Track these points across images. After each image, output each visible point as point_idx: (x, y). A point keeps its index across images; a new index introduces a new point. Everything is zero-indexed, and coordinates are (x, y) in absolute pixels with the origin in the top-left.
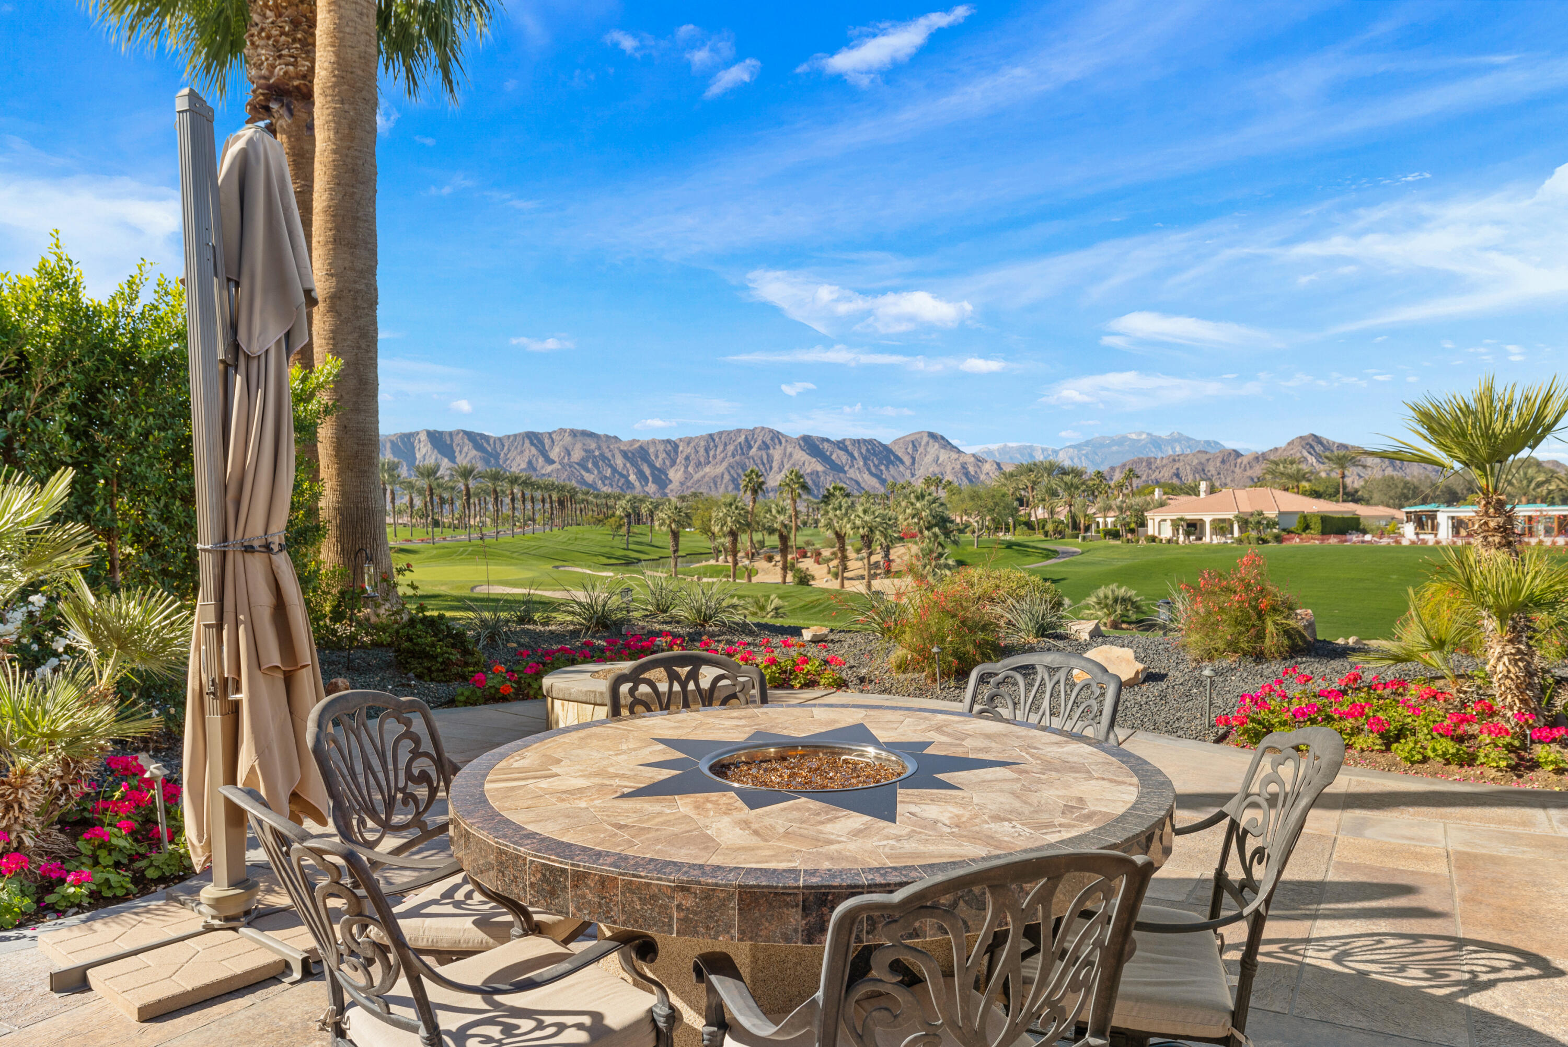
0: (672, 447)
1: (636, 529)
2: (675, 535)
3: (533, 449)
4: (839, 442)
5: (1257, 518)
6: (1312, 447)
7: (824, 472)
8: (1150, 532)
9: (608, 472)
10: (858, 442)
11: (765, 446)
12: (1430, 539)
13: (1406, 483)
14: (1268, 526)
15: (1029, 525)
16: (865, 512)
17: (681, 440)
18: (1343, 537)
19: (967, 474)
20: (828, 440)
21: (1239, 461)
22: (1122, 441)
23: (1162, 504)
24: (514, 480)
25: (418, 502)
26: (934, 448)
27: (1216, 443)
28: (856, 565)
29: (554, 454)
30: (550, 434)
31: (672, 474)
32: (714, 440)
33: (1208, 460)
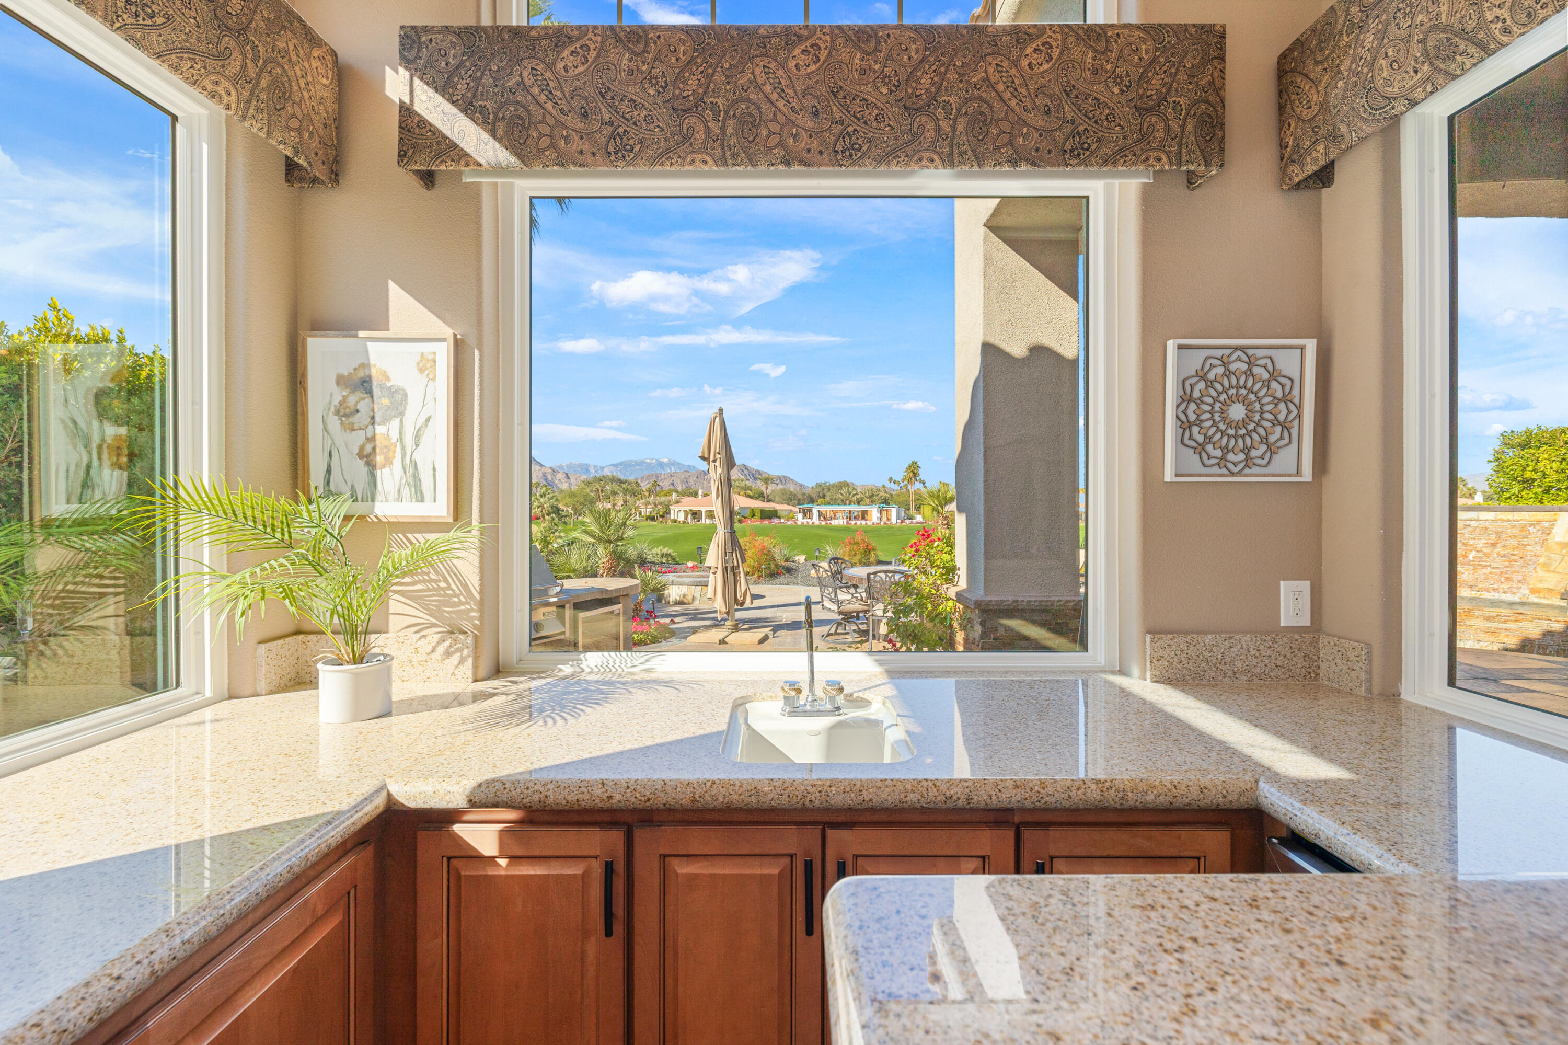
8: (672, 517)
12: (810, 521)
18: (771, 520)
19: (546, 480)
22: (642, 463)
23: (678, 502)
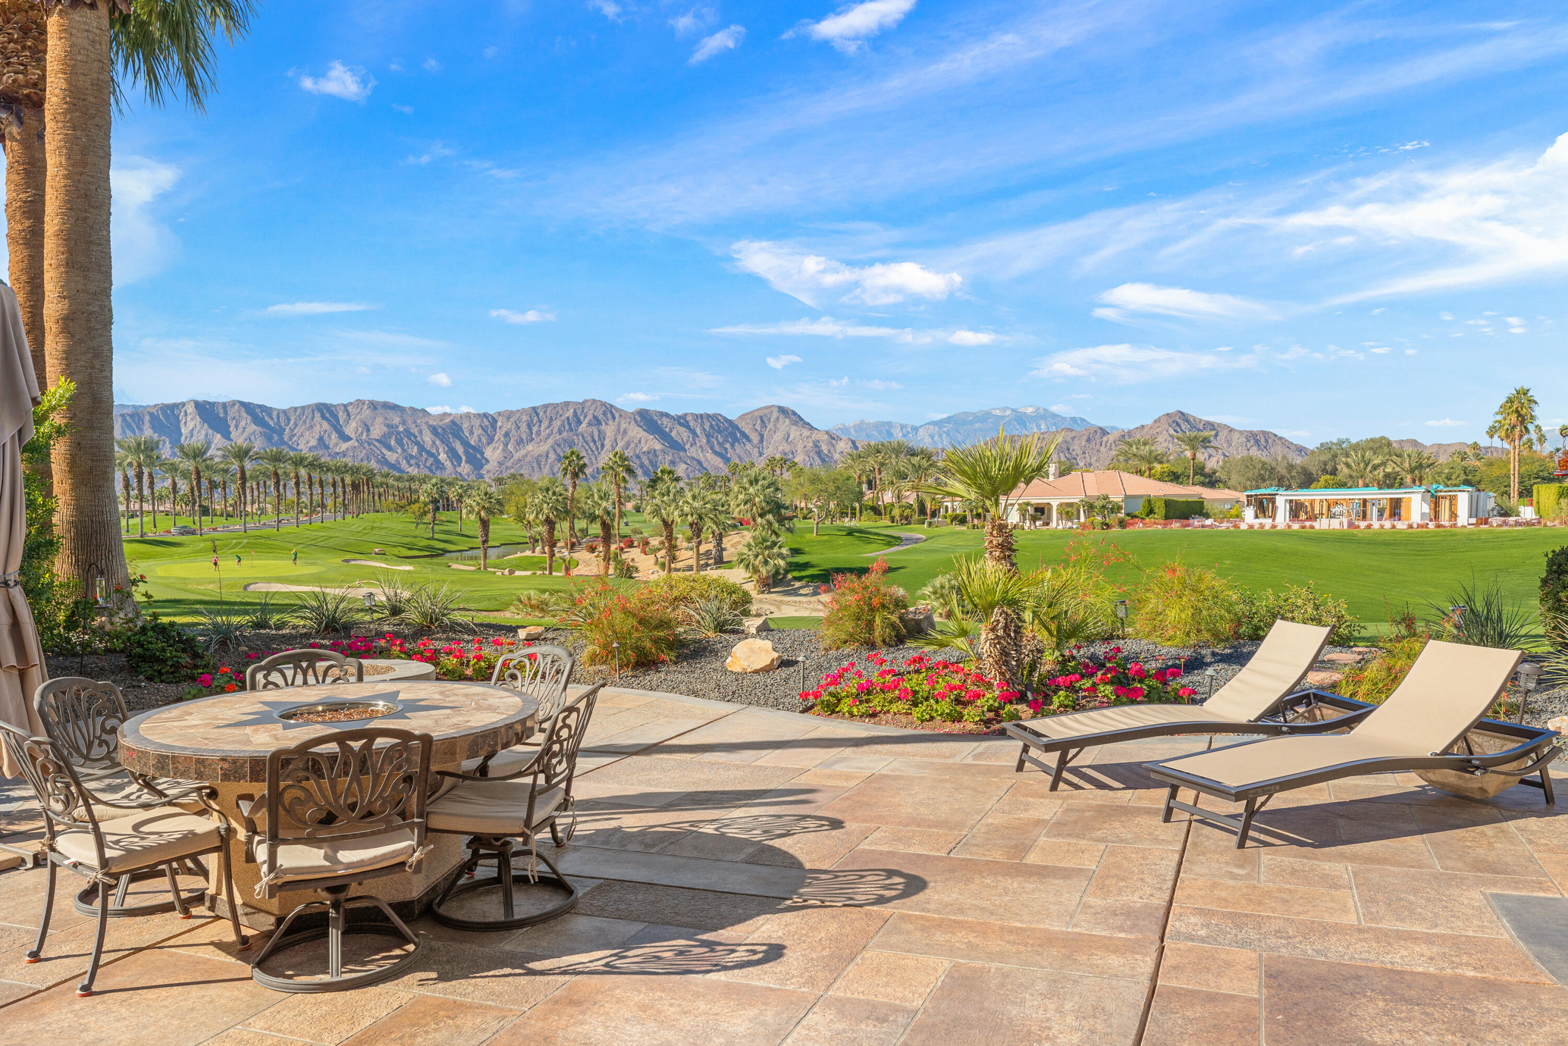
0: (489, 422)
1: (443, 515)
2: (485, 524)
3: (326, 425)
4: (679, 417)
5: (1104, 502)
6: (1178, 425)
7: (663, 451)
9: (414, 451)
10: (700, 417)
11: (597, 422)
12: (1268, 522)
13: (1264, 464)
14: (1112, 511)
15: (876, 510)
16: (694, 497)
17: (499, 413)
18: (1185, 522)
19: (819, 453)
20: (667, 415)
21: (1105, 439)
22: (985, 417)
24: (299, 462)
25: (184, 486)
26: (785, 425)
27: (1083, 420)
28: (686, 556)
29: (350, 430)
30: (345, 406)
31: (488, 452)
32: (537, 414)
33: (1073, 438)
